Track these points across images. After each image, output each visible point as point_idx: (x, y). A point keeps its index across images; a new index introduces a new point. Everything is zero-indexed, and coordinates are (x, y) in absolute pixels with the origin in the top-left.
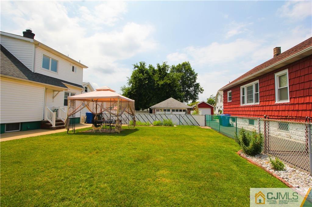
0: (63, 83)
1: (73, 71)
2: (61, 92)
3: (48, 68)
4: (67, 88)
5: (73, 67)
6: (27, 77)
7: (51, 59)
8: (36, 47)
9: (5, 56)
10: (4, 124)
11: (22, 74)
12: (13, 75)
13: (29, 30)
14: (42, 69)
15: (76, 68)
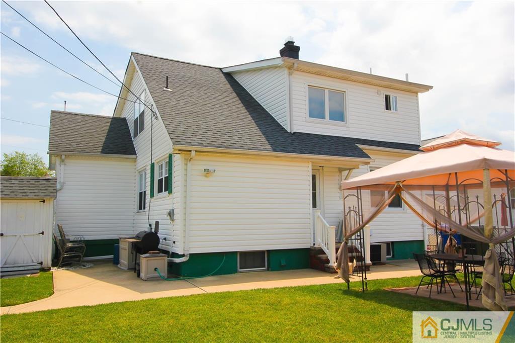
0: (360, 146)
1: (387, 108)
2: (354, 170)
3: (323, 118)
4: (369, 157)
5: (387, 98)
6: (271, 145)
7: (327, 92)
8: (290, 74)
9: (244, 110)
10: (235, 253)
11: (263, 139)
12: (242, 147)
13: (289, 42)
14: (307, 122)
15: (396, 97)
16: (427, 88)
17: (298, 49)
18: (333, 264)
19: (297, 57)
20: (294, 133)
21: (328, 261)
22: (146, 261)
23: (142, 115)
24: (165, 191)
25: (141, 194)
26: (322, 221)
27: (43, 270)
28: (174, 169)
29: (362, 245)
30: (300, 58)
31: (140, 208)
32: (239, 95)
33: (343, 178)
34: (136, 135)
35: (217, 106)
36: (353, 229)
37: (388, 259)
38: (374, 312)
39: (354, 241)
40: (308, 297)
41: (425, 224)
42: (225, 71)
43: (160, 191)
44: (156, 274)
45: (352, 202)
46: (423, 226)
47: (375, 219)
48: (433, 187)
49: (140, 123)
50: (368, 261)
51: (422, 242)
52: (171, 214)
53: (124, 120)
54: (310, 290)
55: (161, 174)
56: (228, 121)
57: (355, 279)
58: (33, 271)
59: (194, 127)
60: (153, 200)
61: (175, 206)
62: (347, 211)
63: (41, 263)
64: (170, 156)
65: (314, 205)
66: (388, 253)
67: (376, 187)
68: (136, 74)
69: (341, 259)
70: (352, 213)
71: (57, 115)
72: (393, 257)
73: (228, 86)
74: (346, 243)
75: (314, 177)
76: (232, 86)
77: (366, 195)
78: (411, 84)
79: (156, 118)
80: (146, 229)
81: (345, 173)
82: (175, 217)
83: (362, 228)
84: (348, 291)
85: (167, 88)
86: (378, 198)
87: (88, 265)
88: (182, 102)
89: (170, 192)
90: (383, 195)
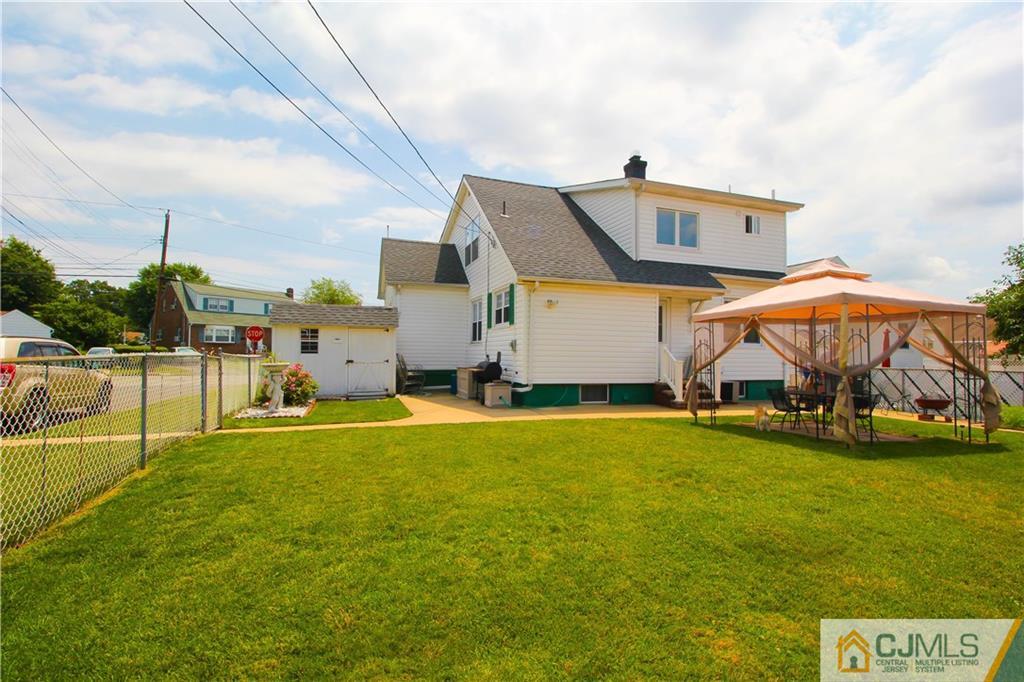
0: (714, 275)
1: (747, 231)
2: (706, 301)
3: (672, 242)
4: (724, 287)
5: (748, 220)
6: (616, 274)
7: (677, 215)
8: (637, 196)
9: (585, 236)
10: (576, 386)
11: (607, 269)
12: (585, 277)
13: (635, 157)
14: (656, 248)
15: (759, 218)
16: (798, 206)
17: (645, 164)
18: (679, 399)
19: (643, 177)
20: (641, 261)
21: (674, 397)
22: (490, 390)
23: (475, 242)
24: (505, 321)
25: (475, 324)
26: (668, 355)
27: (388, 396)
28: (516, 300)
29: (712, 382)
30: (648, 178)
31: (474, 339)
32: (578, 219)
33: (693, 310)
34: (468, 263)
35: (557, 232)
36: (703, 363)
37: (740, 399)
38: (722, 439)
39: (703, 375)
40: (655, 426)
41: (786, 362)
42: (561, 191)
43: (498, 321)
44: (501, 402)
45: (704, 335)
46: (784, 364)
47: (725, 355)
48: (794, 321)
49: (473, 251)
50: (718, 398)
51: (782, 382)
52: (513, 345)
53: (453, 246)
54: (657, 421)
55: (499, 304)
56: (569, 249)
57: (703, 414)
58: (381, 397)
59: (536, 257)
60: (490, 331)
61: (517, 337)
62: (698, 343)
63: (387, 390)
64: (512, 286)
65: (660, 339)
66: (741, 393)
67: (729, 320)
68: (467, 198)
69: (689, 392)
70: (703, 346)
71: (388, 242)
72: (747, 398)
73: (566, 208)
74: (696, 377)
75: (660, 308)
76: (570, 208)
77: (719, 328)
78: (777, 202)
79: (494, 246)
80: (483, 359)
81: (695, 305)
82: (518, 348)
83: (713, 361)
84: (696, 423)
85: (504, 213)
86: (732, 331)
87: (427, 394)
88: (521, 230)
89: (512, 323)
90: (738, 327)
